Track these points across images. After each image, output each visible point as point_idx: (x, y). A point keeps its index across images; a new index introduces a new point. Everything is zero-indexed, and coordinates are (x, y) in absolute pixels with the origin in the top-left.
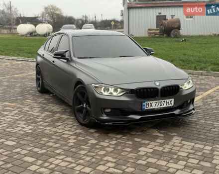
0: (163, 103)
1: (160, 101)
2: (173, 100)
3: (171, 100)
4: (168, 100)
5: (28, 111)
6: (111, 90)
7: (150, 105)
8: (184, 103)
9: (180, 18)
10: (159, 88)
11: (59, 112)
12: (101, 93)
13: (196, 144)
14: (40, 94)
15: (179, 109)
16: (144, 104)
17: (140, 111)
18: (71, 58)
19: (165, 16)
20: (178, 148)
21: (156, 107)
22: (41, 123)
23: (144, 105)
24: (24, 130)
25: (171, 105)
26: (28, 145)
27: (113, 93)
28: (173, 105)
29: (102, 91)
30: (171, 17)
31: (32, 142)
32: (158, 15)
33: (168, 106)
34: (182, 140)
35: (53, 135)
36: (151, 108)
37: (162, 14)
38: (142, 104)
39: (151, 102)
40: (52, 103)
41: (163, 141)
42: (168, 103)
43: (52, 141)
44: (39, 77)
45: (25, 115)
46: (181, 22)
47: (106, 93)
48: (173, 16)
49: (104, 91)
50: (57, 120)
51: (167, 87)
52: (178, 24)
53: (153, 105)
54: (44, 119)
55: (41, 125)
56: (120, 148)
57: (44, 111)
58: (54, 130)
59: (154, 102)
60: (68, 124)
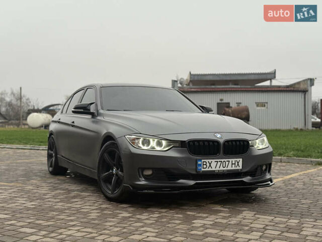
0: (227, 163)
1: (223, 160)
2: (241, 160)
3: (238, 160)
4: (234, 160)
5: (32, 190)
6: (153, 143)
7: (208, 165)
8: (256, 169)
9: (248, 105)
10: (222, 141)
11: (78, 190)
12: (139, 147)
13: (275, 217)
14: (52, 176)
15: (250, 176)
16: (199, 163)
17: (194, 172)
18: (98, 111)
19: (229, 103)
20: (250, 221)
21: (217, 169)
22: (49, 199)
23: (200, 165)
24: (24, 205)
25: (238, 168)
26: (28, 218)
27: (156, 147)
28: (241, 168)
29: (141, 145)
30: (236, 105)
31: (34, 215)
32: (219, 101)
33: (234, 168)
34: (255, 214)
35: (66, 209)
36: (210, 169)
37: (225, 101)
38: (196, 163)
39: (210, 161)
40: (68, 183)
41: (228, 215)
42: (234, 164)
43: (63, 214)
44: (52, 152)
45: (26, 193)
46: (250, 111)
47: (145, 148)
48: (239, 104)
49: (143, 144)
50: (74, 197)
51: (232, 141)
52: (246, 113)
53: (214, 165)
54: (54, 196)
55: (49, 201)
56: (164, 220)
57: (56, 190)
58: (69, 205)
59: (213, 161)
60: (89, 200)
